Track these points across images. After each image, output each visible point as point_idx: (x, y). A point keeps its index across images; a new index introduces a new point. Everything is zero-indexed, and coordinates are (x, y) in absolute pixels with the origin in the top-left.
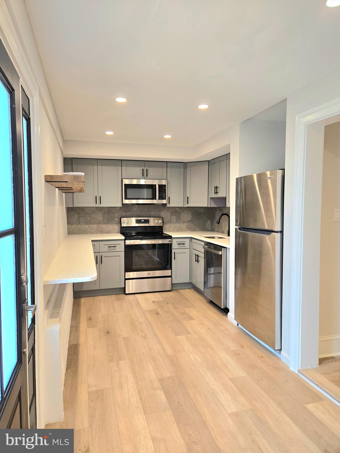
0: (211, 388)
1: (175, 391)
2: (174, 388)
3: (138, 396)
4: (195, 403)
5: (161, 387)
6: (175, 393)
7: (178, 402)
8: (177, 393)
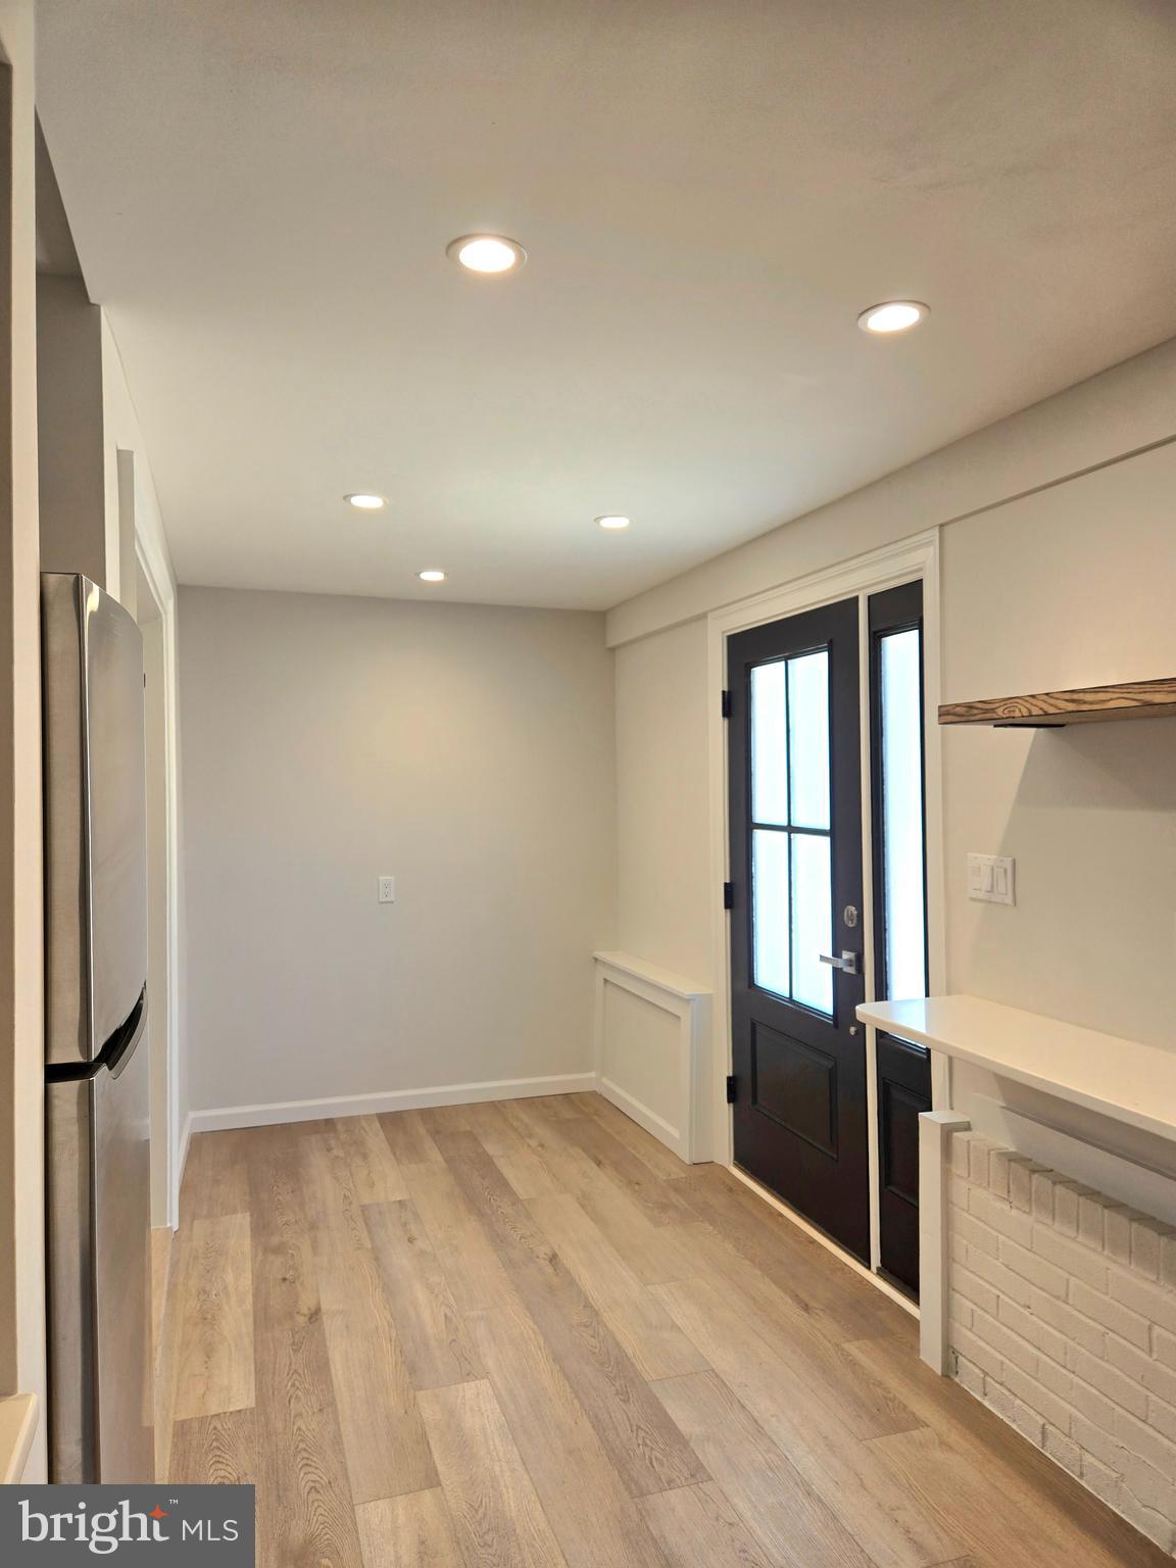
0: (517, 1446)
1: (642, 1434)
2: (645, 1445)
3: (756, 1415)
4: (576, 1401)
5: (691, 1444)
6: (638, 1427)
7: (626, 1401)
8: (635, 1428)
